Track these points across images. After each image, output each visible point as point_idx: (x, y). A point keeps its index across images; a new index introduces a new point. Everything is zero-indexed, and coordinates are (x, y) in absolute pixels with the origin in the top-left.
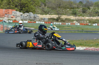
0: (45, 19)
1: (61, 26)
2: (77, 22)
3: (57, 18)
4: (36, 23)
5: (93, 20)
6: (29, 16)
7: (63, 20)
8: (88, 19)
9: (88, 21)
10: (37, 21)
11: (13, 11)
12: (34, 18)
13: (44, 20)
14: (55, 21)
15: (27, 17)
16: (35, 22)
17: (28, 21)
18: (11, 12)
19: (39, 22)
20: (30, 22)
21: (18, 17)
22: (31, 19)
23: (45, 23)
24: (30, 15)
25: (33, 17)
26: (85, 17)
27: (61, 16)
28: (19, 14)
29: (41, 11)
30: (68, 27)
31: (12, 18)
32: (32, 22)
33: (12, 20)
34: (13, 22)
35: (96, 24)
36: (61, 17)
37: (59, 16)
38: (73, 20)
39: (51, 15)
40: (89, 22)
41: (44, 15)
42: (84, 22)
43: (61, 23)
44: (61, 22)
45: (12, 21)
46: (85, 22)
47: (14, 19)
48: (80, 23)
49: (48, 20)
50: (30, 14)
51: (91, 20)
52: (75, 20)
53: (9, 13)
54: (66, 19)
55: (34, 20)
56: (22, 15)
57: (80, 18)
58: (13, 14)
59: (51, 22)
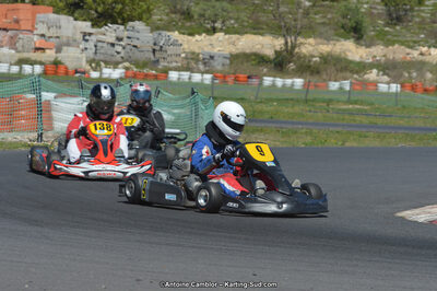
0: (212, 57)
2: (386, 78)
3: (276, 52)
4: (167, 77)
6: (129, 41)
7: (309, 67)
10: (171, 70)
11: (38, 15)
12: (154, 51)
13: (205, 64)
14: (265, 70)
15: (119, 49)
17: (127, 69)
18: (29, 16)
19: (185, 75)
20: (135, 76)
21: (68, 45)
22: (137, 55)
23: (215, 78)
24: (131, 34)
25: (151, 44)
26: (425, 49)
27: (300, 40)
28: (74, 27)
30: (356, 102)
31: (37, 49)
32: (146, 76)
33: (41, 63)
34: (45, 73)
36: (297, 50)
37: (286, 43)
38: (362, 67)
39: (234, 37)
41: (197, 37)
42: (421, 75)
43: (299, 82)
44: (299, 77)
45: (38, 69)
46: (429, 75)
47: (50, 55)
48: (402, 80)
49: (231, 63)
50: (133, 29)
52: (371, 66)
53: (17, 21)
54: (327, 59)
55: (157, 62)
56: (90, 34)
57: (398, 52)
58: (41, 29)
59: (249, 77)
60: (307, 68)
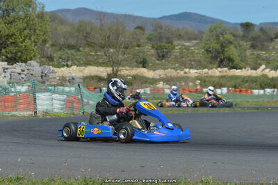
0: (73, 79)
2: (167, 86)
3: (108, 74)
5: (212, 76)
6: (28, 72)
8: (197, 75)
9: (198, 82)
12: (42, 76)
13: (70, 82)
14: (102, 84)
15: (23, 76)
17: (29, 86)
24: (29, 68)
25: (40, 73)
26: (187, 70)
27: (120, 68)
35: (225, 90)
36: (119, 73)
37: (113, 70)
38: (154, 81)
40: (201, 85)
42: (187, 84)
46: (191, 84)
49: (84, 81)
50: (31, 65)
51: (207, 77)
52: (159, 80)
54: (135, 77)
55: (44, 82)
56: (7, 69)
59: (95, 89)
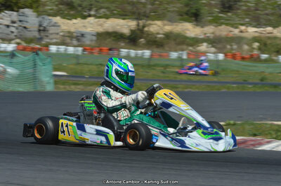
0: (83, 35)
1: (155, 65)
2: (213, 50)
3: (131, 31)
4: (48, 50)
5: (275, 38)
6: (20, 24)
7: (155, 41)
8: (257, 35)
9: (256, 45)
10: (51, 44)
12: (40, 31)
13: (78, 40)
14: (123, 44)
15: (13, 29)
16: (47, 46)
17: (18, 44)
19: (62, 48)
20: (24, 49)
22: (29, 35)
23: (84, 50)
24: (22, 18)
25: (37, 25)
26: (243, 28)
27: (149, 22)
29: (57, 5)
36: (146, 29)
37: (138, 25)
38: (196, 41)
39: (102, 21)
40: (260, 49)
41: (74, 21)
42: (240, 47)
43: (147, 53)
44: (148, 49)
46: (246, 47)
48: (225, 50)
49: (98, 39)
50: (24, 15)
51: (269, 38)
52: (203, 41)
54: (168, 36)
55: (41, 39)
57: (224, 30)
59: (110, 50)
60: (154, 43)
